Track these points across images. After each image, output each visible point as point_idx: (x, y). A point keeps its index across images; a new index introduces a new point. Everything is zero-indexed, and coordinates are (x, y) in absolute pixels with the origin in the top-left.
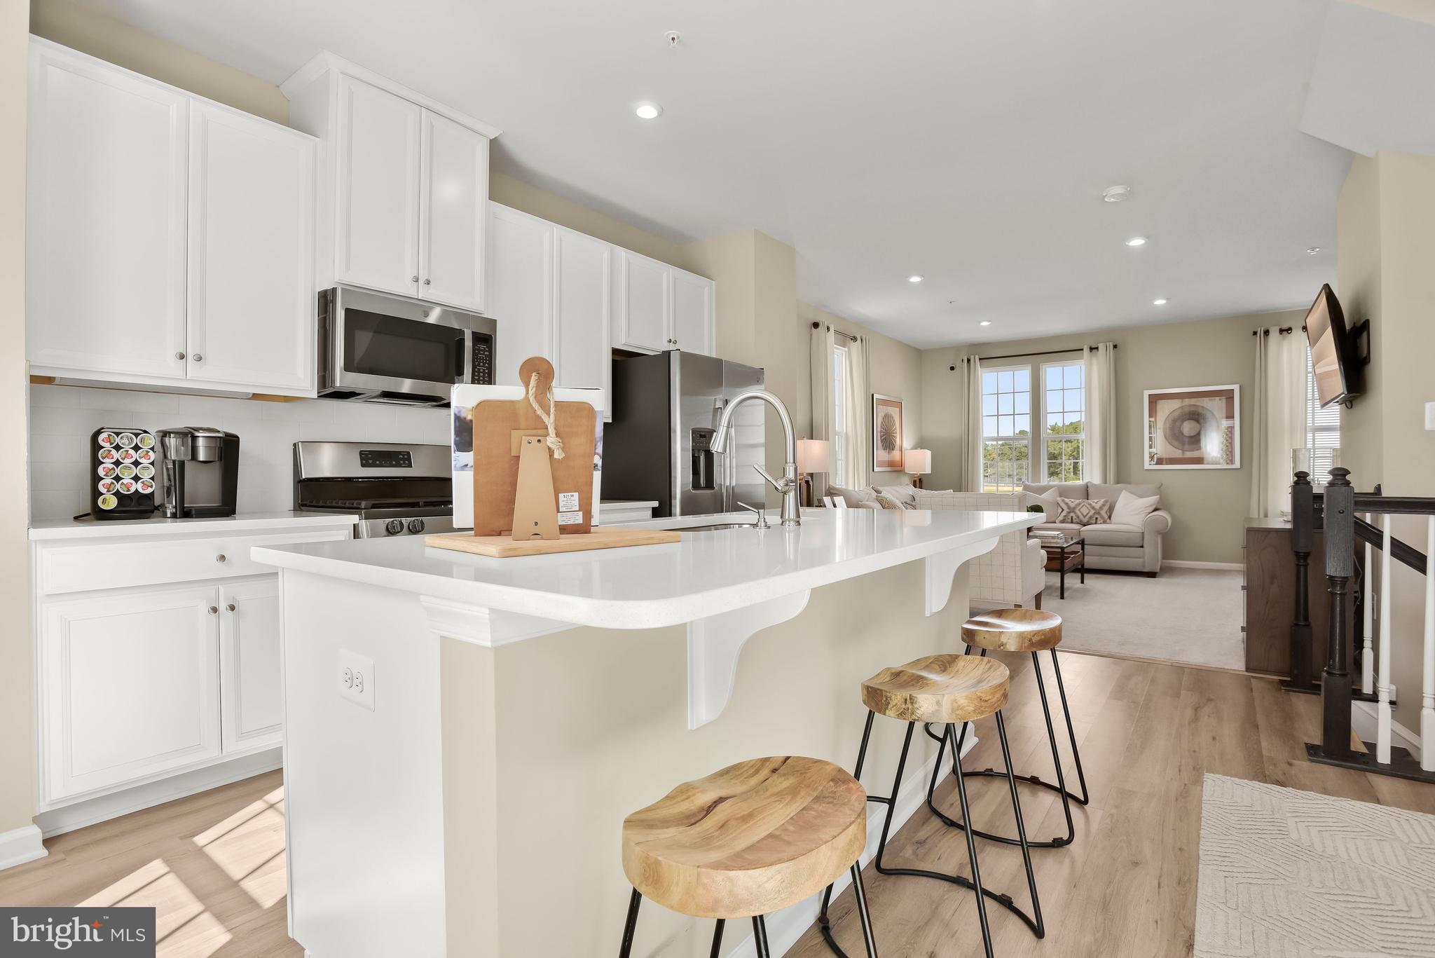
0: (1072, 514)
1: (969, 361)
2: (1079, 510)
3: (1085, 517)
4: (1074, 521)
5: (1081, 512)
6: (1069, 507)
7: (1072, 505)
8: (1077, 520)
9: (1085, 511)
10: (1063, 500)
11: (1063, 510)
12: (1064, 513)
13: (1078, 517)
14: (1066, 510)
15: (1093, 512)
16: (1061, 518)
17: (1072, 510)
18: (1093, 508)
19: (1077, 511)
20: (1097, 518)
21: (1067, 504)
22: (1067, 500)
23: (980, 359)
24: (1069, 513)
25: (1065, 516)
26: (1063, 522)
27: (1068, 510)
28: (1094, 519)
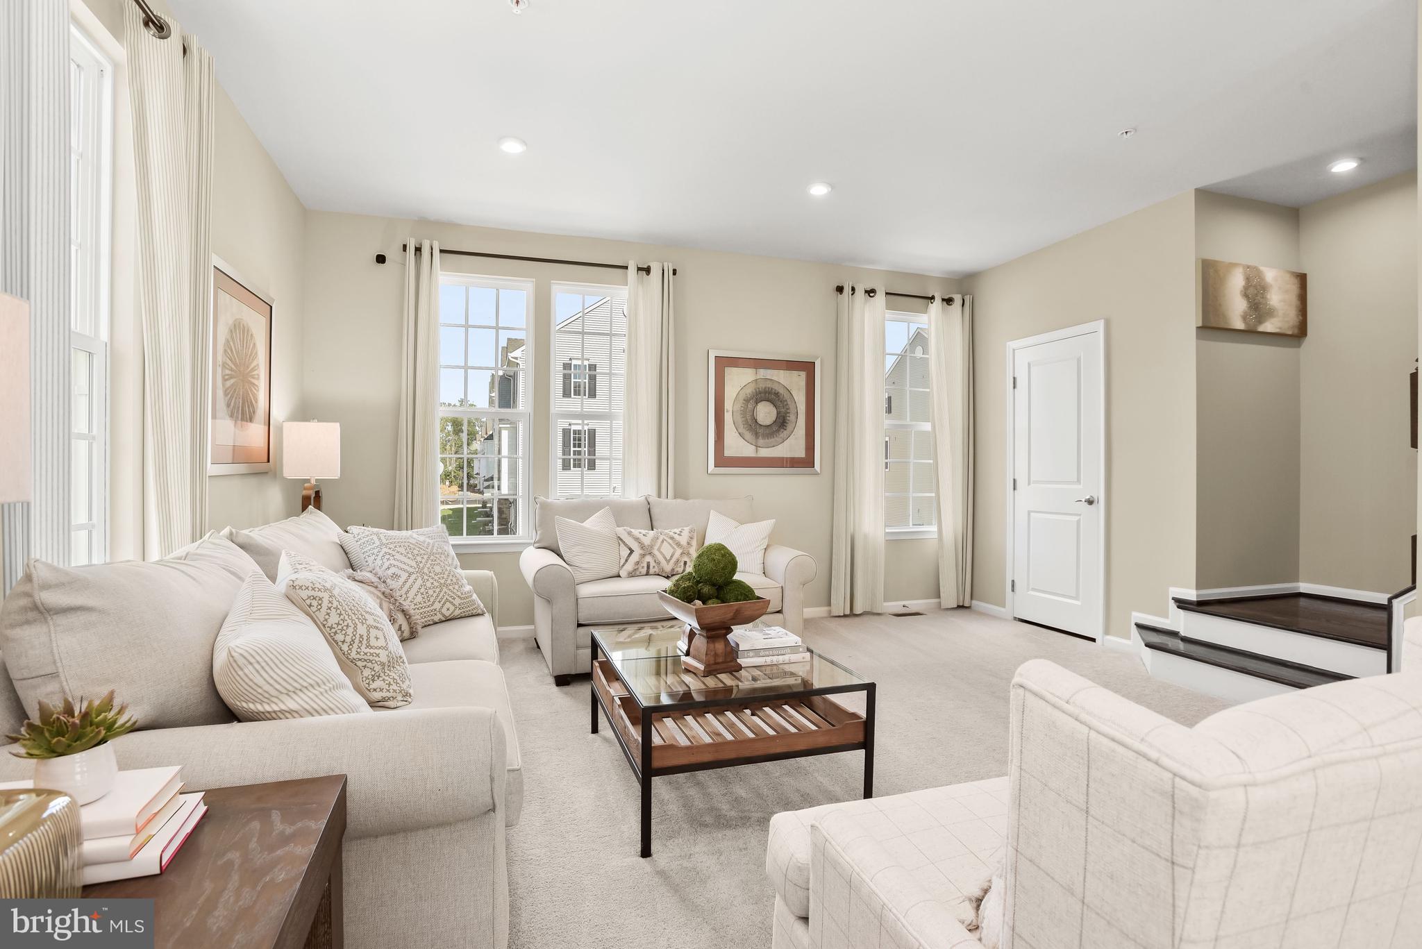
0: (648, 559)
1: (418, 250)
2: (659, 550)
3: (668, 561)
4: (652, 571)
5: (661, 553)
6: (642, 546)
7: (647, 541)
8: (656, 570)
9: (667, 550)
10: (630, 533)
11: (632, 551)
12: (635, 557)
13: (659, 563)
14: (638, 552)
15: (679, 552)
16: (629, 566)
17: (647, 551)
18: (678, 544)
19: (656, 552)
20: (685, 563)
21: (637, 539)
22: (635, 532)
23: (441, 251)
24: (643, 556)
25: (637, 563)
26: (632, 575)
27: (642, 552)
28: (682, 564)
